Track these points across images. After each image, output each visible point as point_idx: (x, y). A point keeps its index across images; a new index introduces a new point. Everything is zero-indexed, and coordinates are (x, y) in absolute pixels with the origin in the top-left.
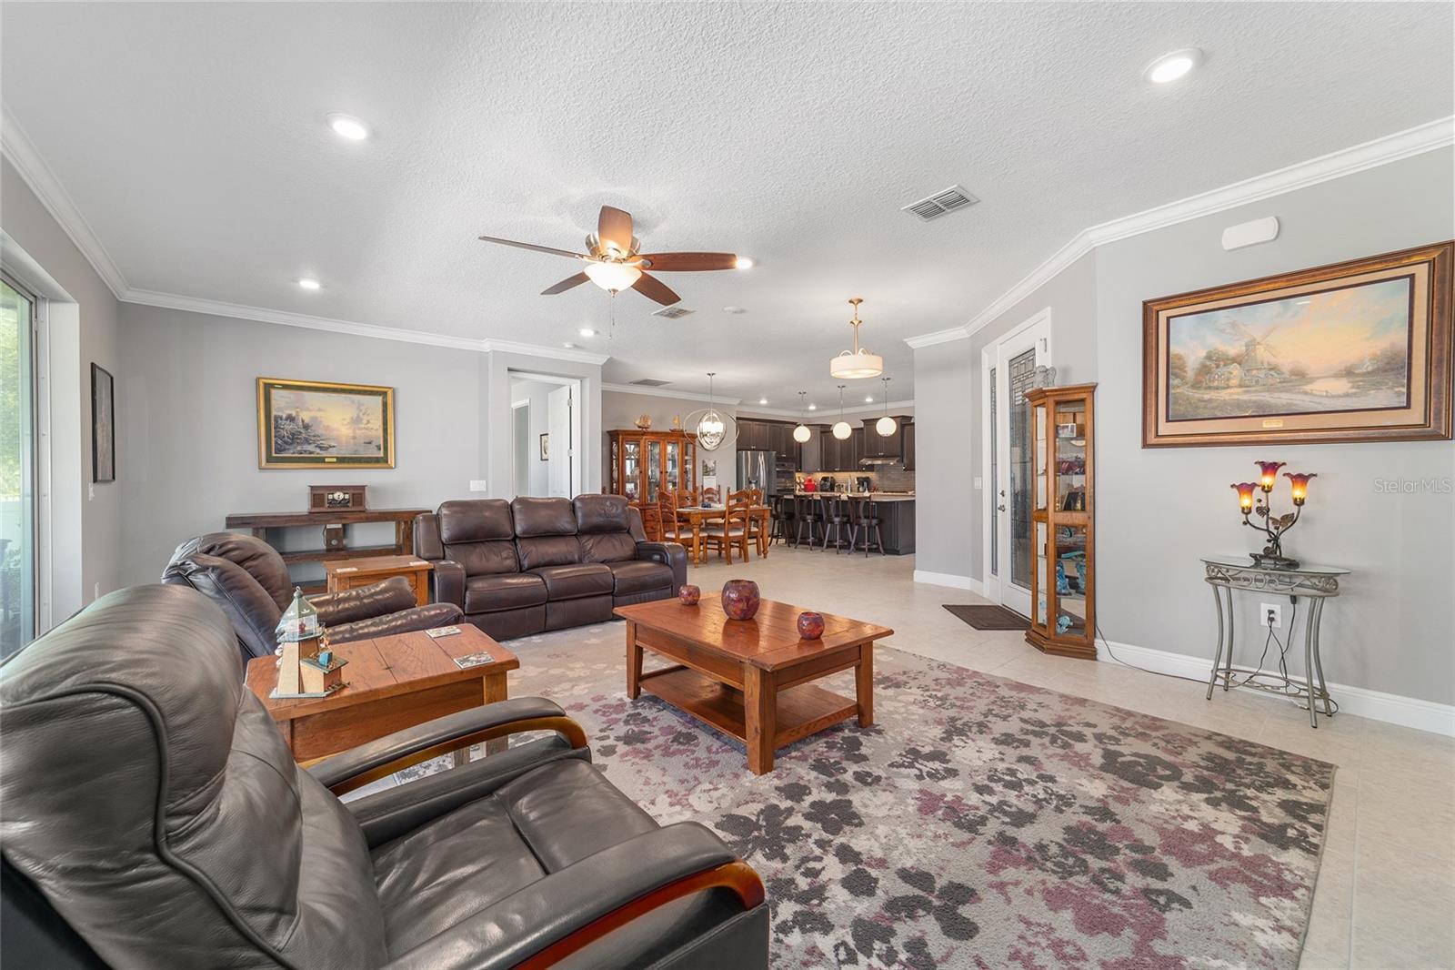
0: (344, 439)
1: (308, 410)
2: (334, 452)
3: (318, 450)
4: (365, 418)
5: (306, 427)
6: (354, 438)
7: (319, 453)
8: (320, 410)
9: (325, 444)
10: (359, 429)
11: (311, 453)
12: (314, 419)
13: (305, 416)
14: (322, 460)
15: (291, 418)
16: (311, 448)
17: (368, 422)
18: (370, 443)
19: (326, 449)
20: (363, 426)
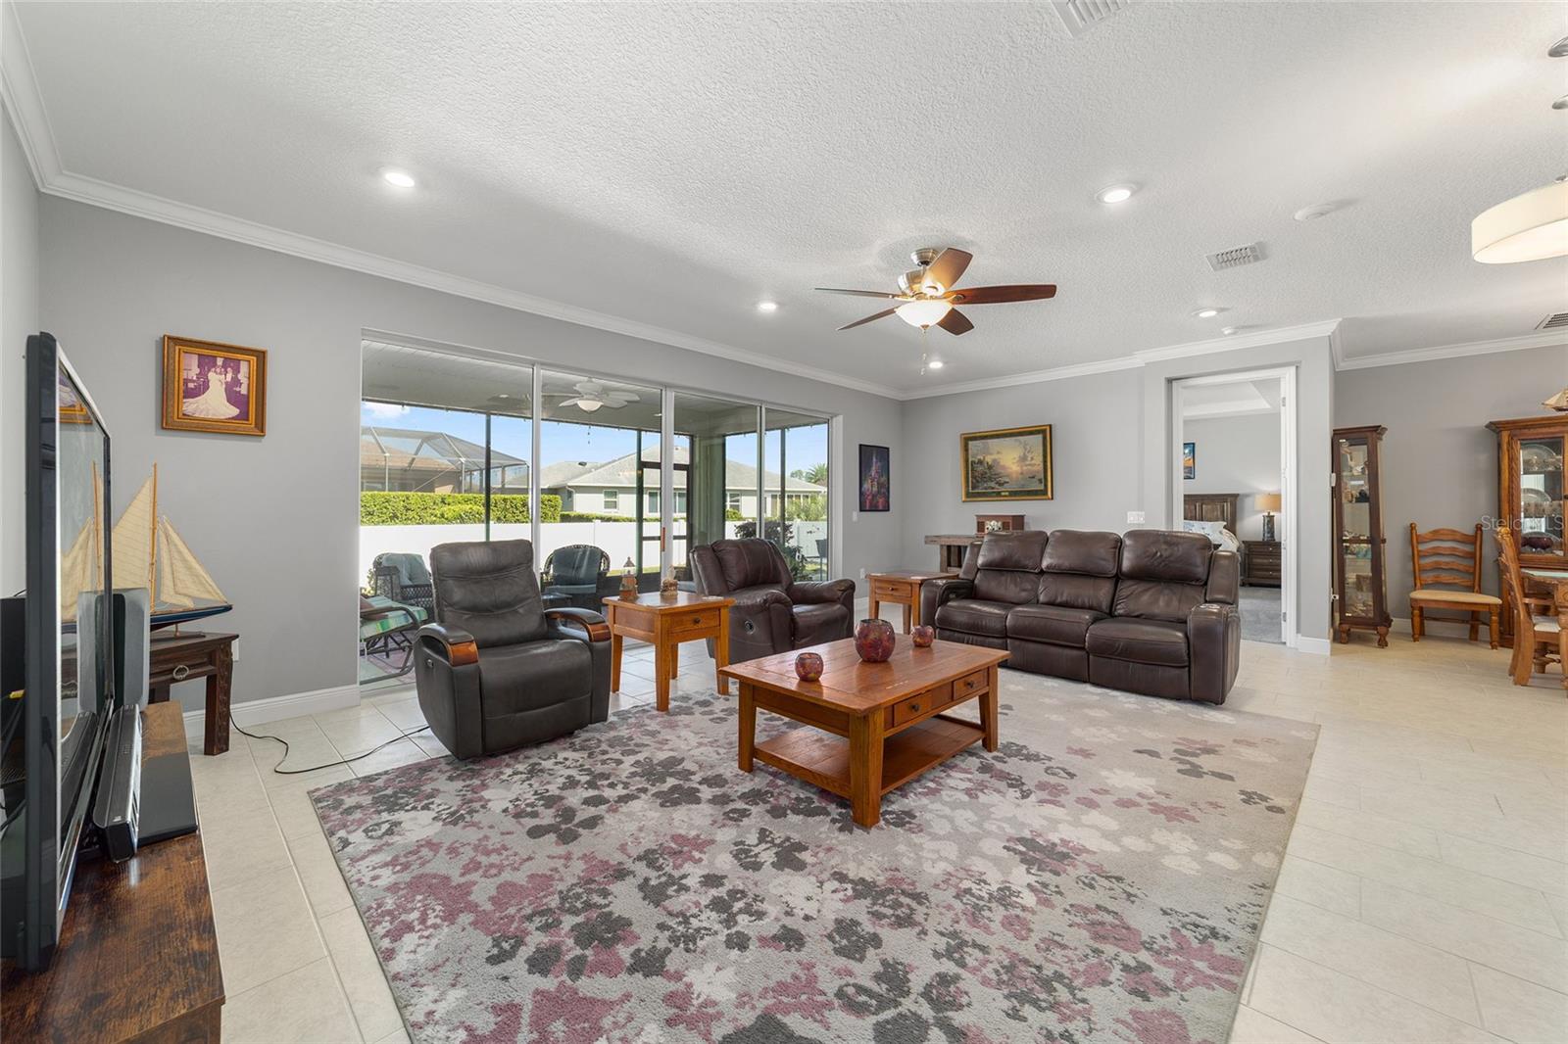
0: (1014, 476)
1: (991, 454)
2: (1007, 488)
3: (997, 486)
4: (1030, 456)
5: (990, 467)
6: (1022, 473)
7: (999, 489)
8: (998, 453)
9: (1002, 480)
10: (1027, 465)
11: (993, 488)
12: (994, 460)
13: (989, 459)
14: (999, 494)
15: (980, 462)
16: (993, 484)
17: (1032, 459)
18: (1033, 477)
19: (1001, 484)
20: (1028, 463)
